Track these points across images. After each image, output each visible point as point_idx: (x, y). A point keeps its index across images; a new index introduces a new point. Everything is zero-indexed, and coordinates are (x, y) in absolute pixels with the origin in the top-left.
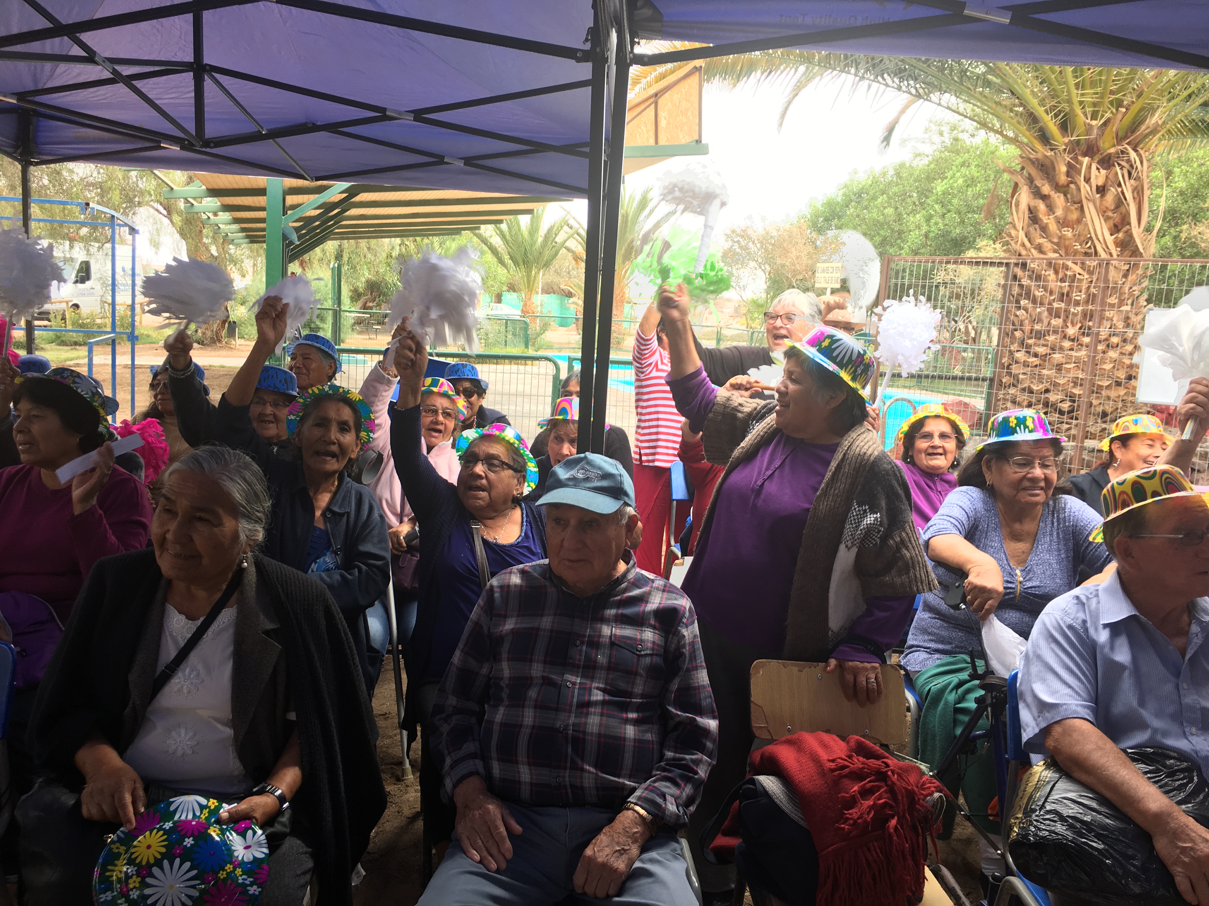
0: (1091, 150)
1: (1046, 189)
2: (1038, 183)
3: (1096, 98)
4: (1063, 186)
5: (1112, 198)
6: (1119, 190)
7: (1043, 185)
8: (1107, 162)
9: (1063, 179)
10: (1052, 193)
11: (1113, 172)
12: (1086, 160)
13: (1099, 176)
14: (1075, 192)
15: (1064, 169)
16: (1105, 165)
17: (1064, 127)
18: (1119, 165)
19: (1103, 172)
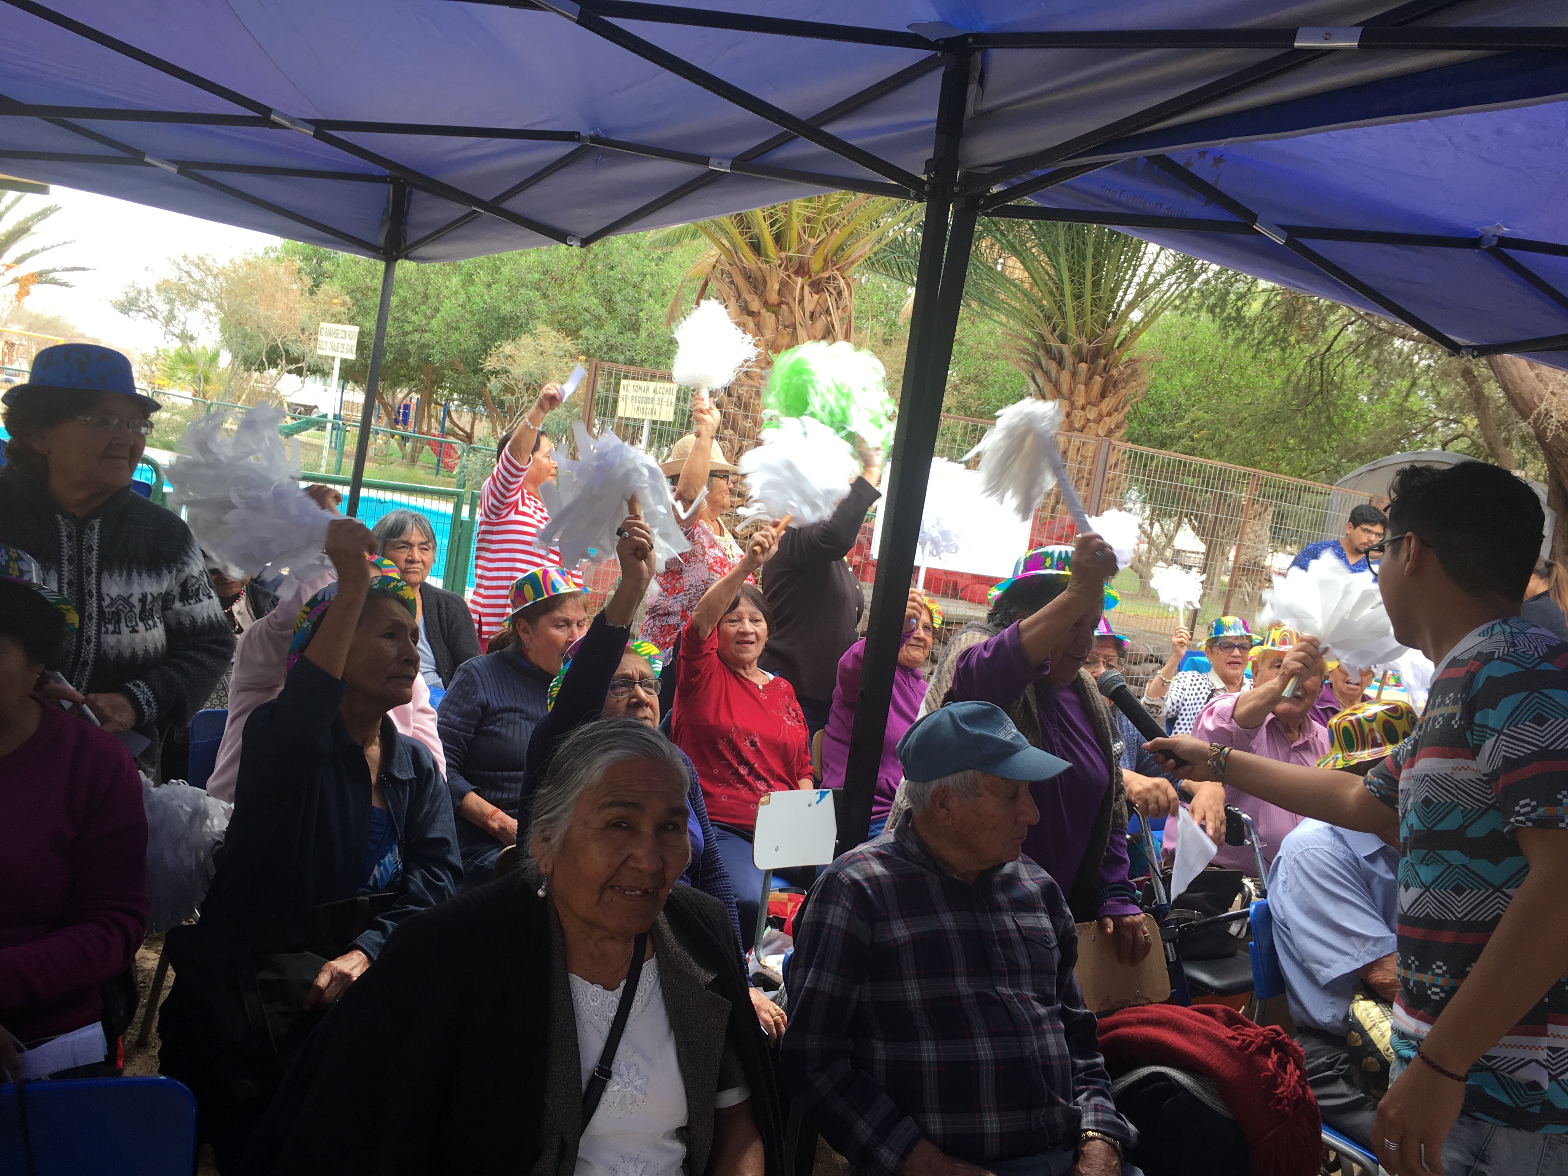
0: (802, 269)
1: (755, 305)
2: (746, 295)
3: (814, 213)
4: (773, 305)
5: (821, 326)
6: (829, 319)
7: (753, 300)
8: (817, 287)
9: (774, 298)
10: (763, 311)
11: (823, 298)
12: (800, 280)
13: (811, 301)
14: (786, 313)
15: (777, 286)
16: (815, 289)
17: (778, 239)
18: (828, 290)
19: (816, 297)
